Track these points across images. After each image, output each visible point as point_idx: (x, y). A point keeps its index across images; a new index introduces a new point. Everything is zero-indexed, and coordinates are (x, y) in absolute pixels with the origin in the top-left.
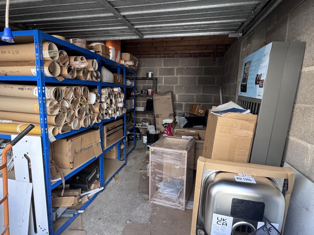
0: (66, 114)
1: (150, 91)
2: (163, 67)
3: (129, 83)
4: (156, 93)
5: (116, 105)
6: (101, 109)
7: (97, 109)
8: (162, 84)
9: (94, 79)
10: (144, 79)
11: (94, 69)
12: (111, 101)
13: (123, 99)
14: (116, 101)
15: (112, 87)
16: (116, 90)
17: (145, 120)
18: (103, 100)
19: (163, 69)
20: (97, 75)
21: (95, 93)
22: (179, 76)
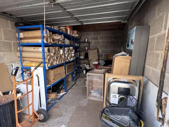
0: (52, 58)
1: (86, 48)
2: (93, 36)
3: (76, 44)
4: (90, 49)
5: (71, 55)
6: (65, 56)
7: (63, 57)
8: (92, 45)
9: (62, 43)
10: (83, 42)
11: (62, 39)
12: (69, 53)
13: (74, 52)
14: (71, 53)
15: (69, 47)
16: (71, 48)
17: (84, 63)
18: (65, 53)
19: (93, 37)
20: (63, 42)
21: (62, 50)
22: (101, 41)
